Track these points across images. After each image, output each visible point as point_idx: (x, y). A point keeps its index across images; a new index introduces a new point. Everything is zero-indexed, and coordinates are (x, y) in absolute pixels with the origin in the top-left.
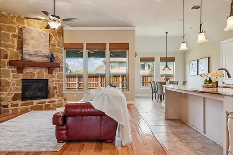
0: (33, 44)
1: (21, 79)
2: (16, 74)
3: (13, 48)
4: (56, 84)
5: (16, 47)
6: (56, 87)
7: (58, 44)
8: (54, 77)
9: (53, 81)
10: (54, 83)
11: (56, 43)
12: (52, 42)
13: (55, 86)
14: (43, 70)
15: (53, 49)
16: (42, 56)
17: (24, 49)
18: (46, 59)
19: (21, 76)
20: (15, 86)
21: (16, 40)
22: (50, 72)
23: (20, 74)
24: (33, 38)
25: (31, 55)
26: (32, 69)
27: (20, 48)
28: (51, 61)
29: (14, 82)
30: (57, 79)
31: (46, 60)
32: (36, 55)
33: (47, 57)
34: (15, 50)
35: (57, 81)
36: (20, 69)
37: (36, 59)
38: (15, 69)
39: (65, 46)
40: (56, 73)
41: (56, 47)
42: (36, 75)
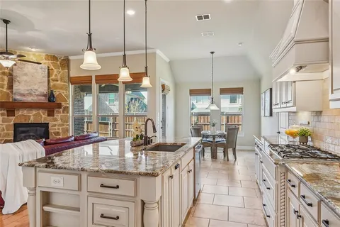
0: (26, 81)
1: (12, 123)
2: (6, 117)
3: (3, 88)
4: (59, 129)
5: (6, 87)
6: (58, 133)
7: (61, 79)
8: (56, 120)
9: (55, 125)
10: (56, 127)
11: (59, 77)
12: (53, 77)
13: (57, 131)
14: (41, 111)
15: (54, 85)
16: (37, 95)
17: (14, 88)
18: (43, 98)
19: (13, 120)
20: (6, 131)
21: (6, 78)
22: (51, 114)
23: (11, 118)
24: (26, 74)
25: (23, 95)
26: (25, 111)
27: (11, 87)
28: (49, 101)
29: (4, 126)
30: (60, 122)
31: (43, 100)
32: (30, 94)
33: (45, 95)
34: (5, 90)
35: (60, 125)
36: (11, 112)
37: (29, 99)
38: (6, 112)
39: (73, 81)
40: (59, 115)
41: (59, 82)
42: (32, 118)
